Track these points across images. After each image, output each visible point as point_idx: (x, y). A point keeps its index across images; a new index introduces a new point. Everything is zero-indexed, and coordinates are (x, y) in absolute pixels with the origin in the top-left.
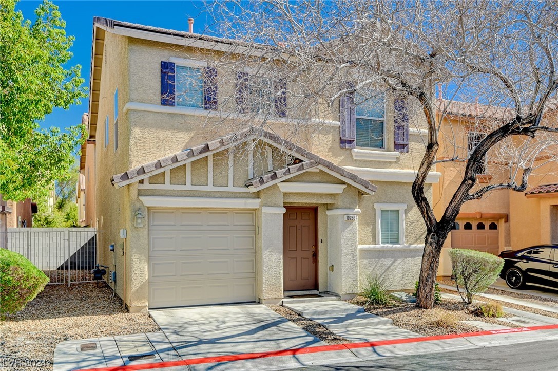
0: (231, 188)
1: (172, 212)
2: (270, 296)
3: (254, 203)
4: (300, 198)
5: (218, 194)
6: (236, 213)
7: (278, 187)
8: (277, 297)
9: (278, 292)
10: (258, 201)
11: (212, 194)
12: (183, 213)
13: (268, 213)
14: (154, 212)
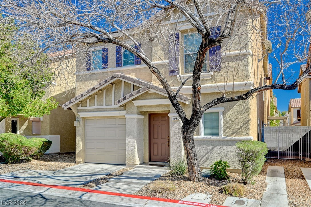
0: (113, 106)
1: (93, 119)
2: (129, 163)
3: (123, 113)
4: (148, 108)
5: (108, 110)
6: (120, 118)
7: (133, 103)
8: (132, 163)
9: (133, 160)
10: (125, 112)
11: (106, 110)
12: (97, 119)
13: (128, 118)
14: (87, 119)
